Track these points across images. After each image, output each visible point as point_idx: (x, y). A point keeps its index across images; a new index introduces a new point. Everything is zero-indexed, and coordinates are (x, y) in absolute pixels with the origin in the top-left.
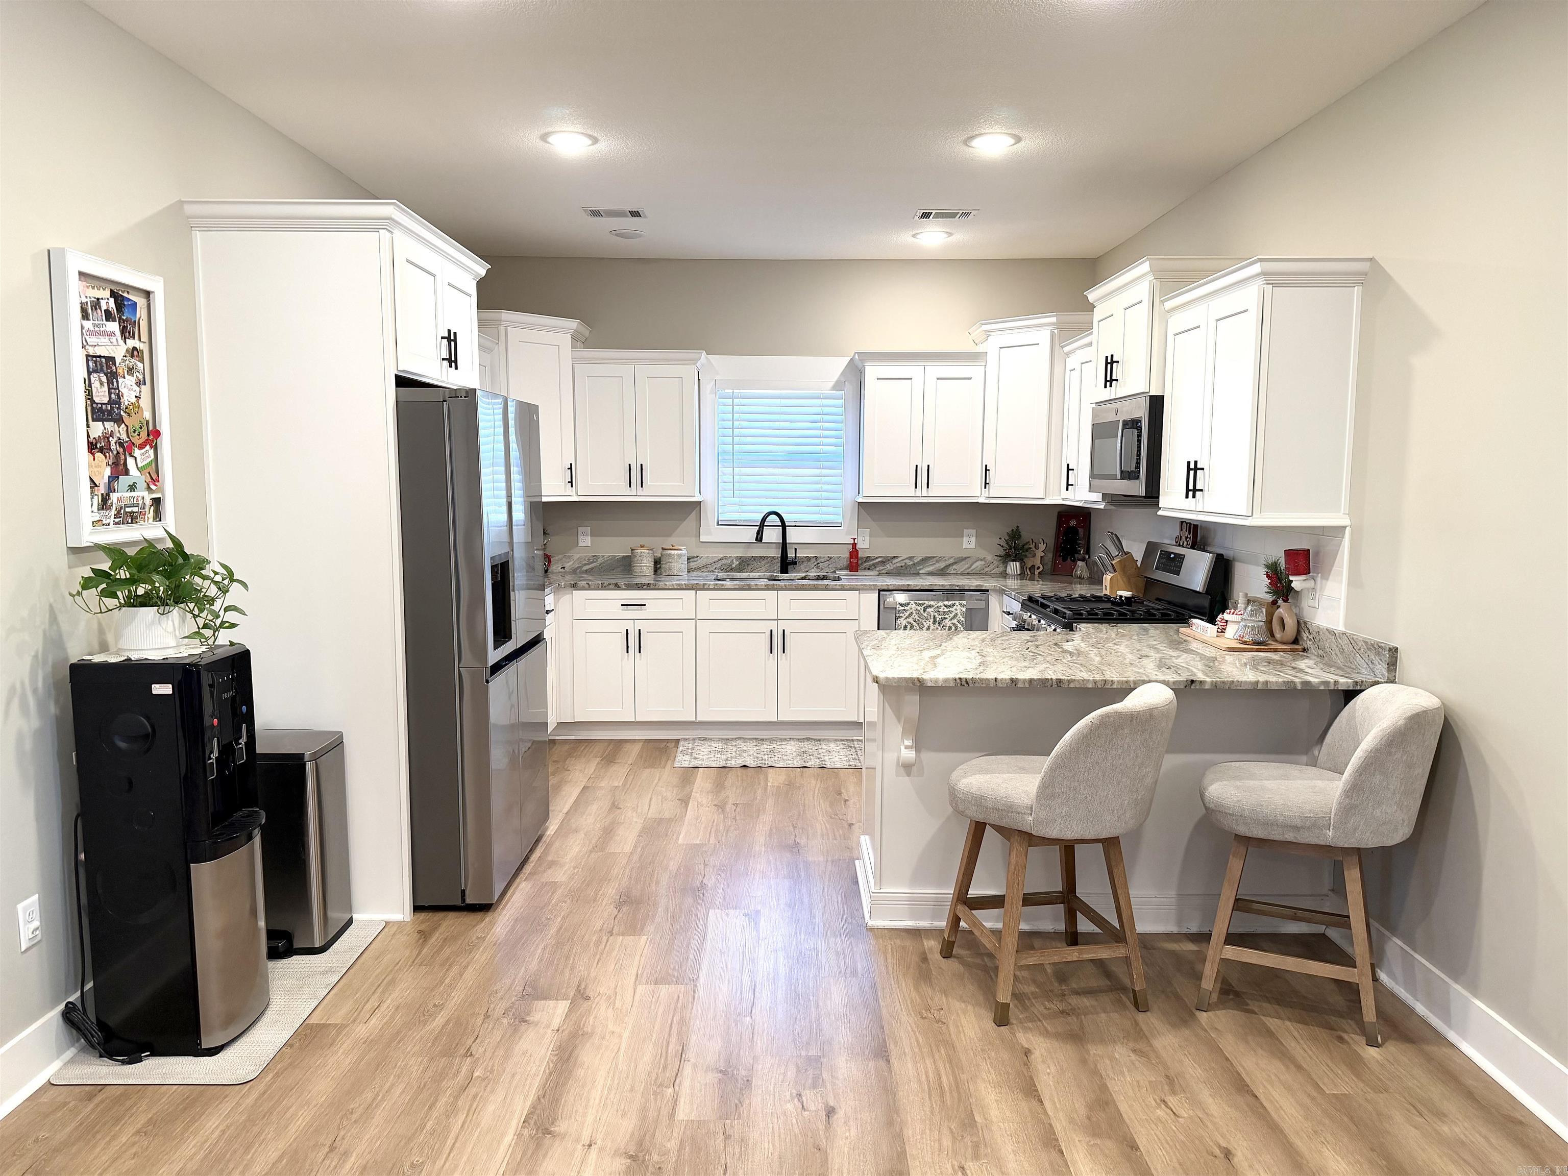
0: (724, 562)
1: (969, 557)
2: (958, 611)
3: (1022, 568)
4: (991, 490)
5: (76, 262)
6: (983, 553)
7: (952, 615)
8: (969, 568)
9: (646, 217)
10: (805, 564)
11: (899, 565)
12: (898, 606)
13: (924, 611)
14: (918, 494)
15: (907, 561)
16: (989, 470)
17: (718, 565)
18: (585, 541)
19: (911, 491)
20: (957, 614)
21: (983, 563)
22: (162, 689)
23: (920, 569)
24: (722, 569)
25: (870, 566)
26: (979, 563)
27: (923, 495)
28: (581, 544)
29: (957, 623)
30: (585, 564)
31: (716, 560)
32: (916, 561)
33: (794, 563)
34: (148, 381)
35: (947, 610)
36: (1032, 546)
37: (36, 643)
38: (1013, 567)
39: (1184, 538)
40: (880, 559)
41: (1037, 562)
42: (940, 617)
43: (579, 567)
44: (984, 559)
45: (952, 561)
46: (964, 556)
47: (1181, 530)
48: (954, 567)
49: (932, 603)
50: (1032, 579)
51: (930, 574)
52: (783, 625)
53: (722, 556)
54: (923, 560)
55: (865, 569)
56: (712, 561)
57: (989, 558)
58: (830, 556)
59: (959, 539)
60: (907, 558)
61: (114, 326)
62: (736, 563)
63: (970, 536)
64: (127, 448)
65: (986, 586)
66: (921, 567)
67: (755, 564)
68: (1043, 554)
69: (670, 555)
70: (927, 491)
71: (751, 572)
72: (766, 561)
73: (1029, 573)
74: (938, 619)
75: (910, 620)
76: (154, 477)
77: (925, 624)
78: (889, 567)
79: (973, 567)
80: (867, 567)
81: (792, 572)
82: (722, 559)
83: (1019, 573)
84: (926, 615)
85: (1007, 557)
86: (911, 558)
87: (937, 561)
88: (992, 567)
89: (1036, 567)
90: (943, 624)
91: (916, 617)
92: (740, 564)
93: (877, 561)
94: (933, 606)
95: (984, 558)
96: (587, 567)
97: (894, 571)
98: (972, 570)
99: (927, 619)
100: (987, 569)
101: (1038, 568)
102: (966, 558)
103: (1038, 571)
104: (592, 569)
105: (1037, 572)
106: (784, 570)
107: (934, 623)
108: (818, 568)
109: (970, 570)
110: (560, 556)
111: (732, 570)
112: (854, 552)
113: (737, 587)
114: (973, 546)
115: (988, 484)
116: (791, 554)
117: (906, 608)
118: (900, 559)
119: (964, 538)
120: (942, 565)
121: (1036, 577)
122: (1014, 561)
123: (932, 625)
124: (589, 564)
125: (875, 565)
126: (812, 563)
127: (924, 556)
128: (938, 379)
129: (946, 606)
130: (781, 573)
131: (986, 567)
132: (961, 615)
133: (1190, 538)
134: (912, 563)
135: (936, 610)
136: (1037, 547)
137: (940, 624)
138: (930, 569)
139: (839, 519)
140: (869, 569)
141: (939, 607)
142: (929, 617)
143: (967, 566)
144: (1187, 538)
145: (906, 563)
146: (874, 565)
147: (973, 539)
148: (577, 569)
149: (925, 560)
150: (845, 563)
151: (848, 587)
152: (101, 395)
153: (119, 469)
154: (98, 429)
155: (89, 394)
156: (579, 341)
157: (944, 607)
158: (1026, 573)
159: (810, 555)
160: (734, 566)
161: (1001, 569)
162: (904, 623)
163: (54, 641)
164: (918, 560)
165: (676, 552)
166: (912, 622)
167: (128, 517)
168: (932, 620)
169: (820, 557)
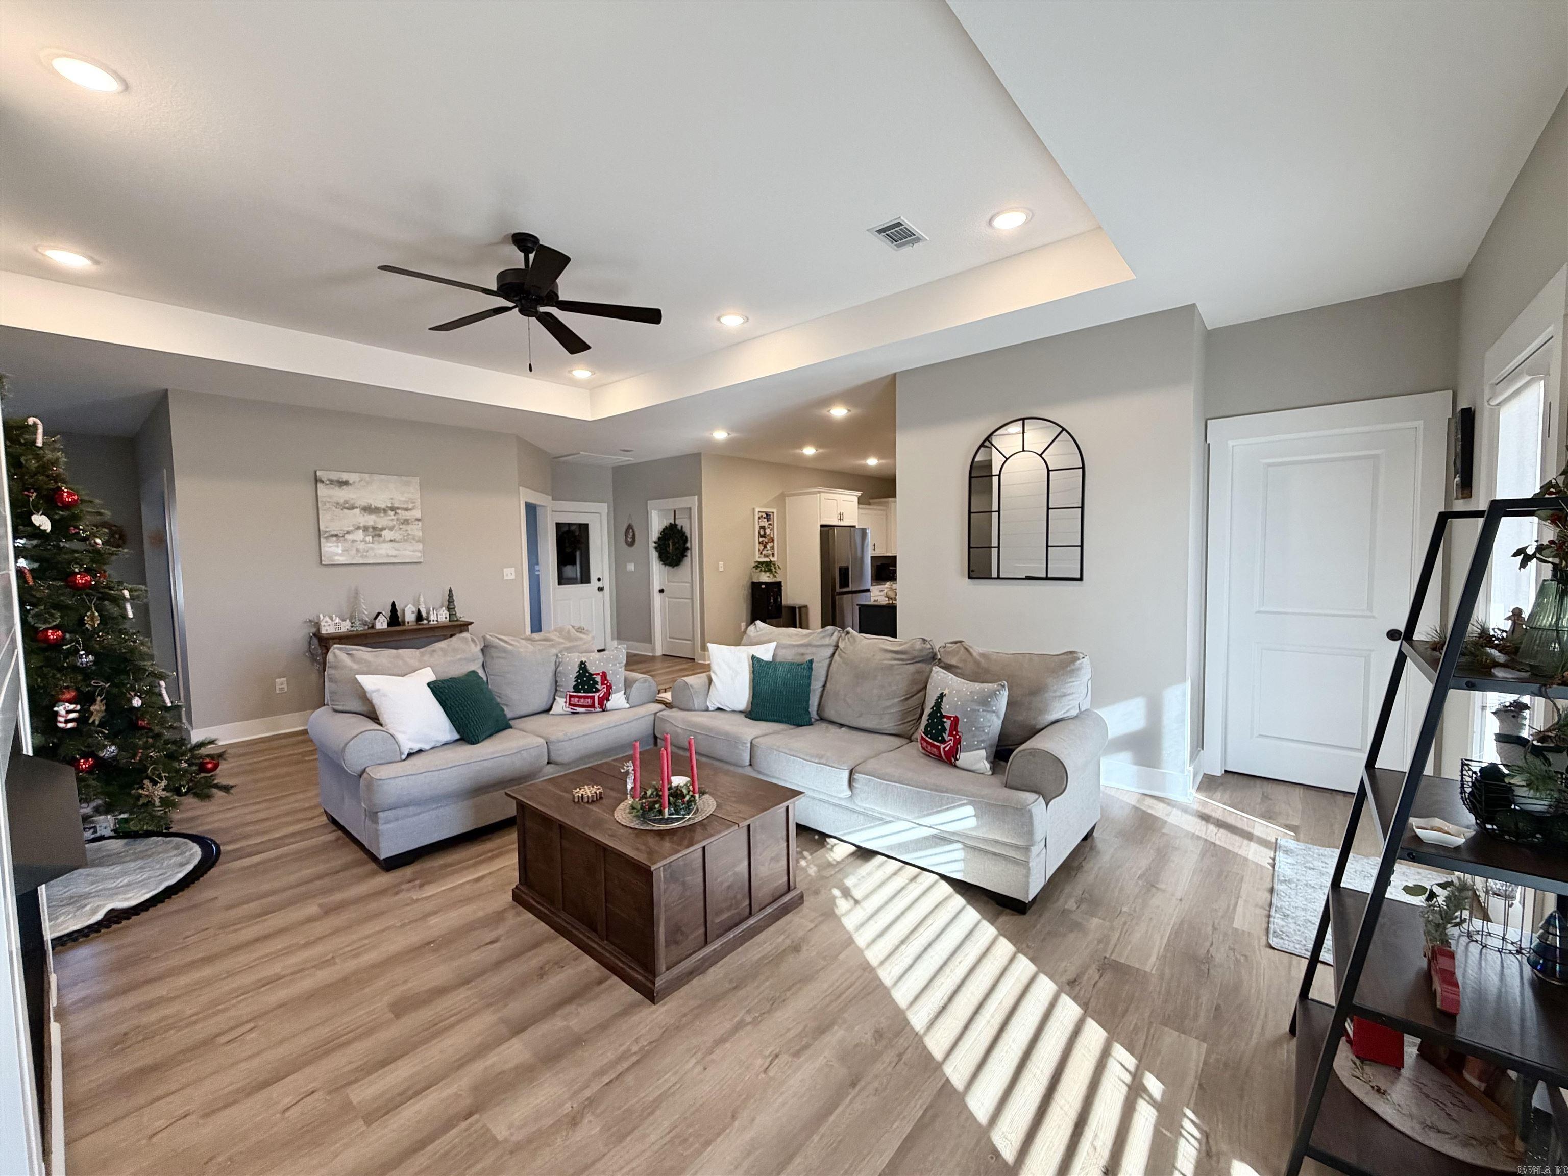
5: (757, 510)
22: (763, 587)
34: (772, 530)
37: (747, 579)
61: (765, 520)
64: (767, 543)
76: (773, 548)
152: (762, 533)
153: (765, 547)
154: (761, 540)
155: (759, 533)
163: (751, 578)
167: (766, 556)
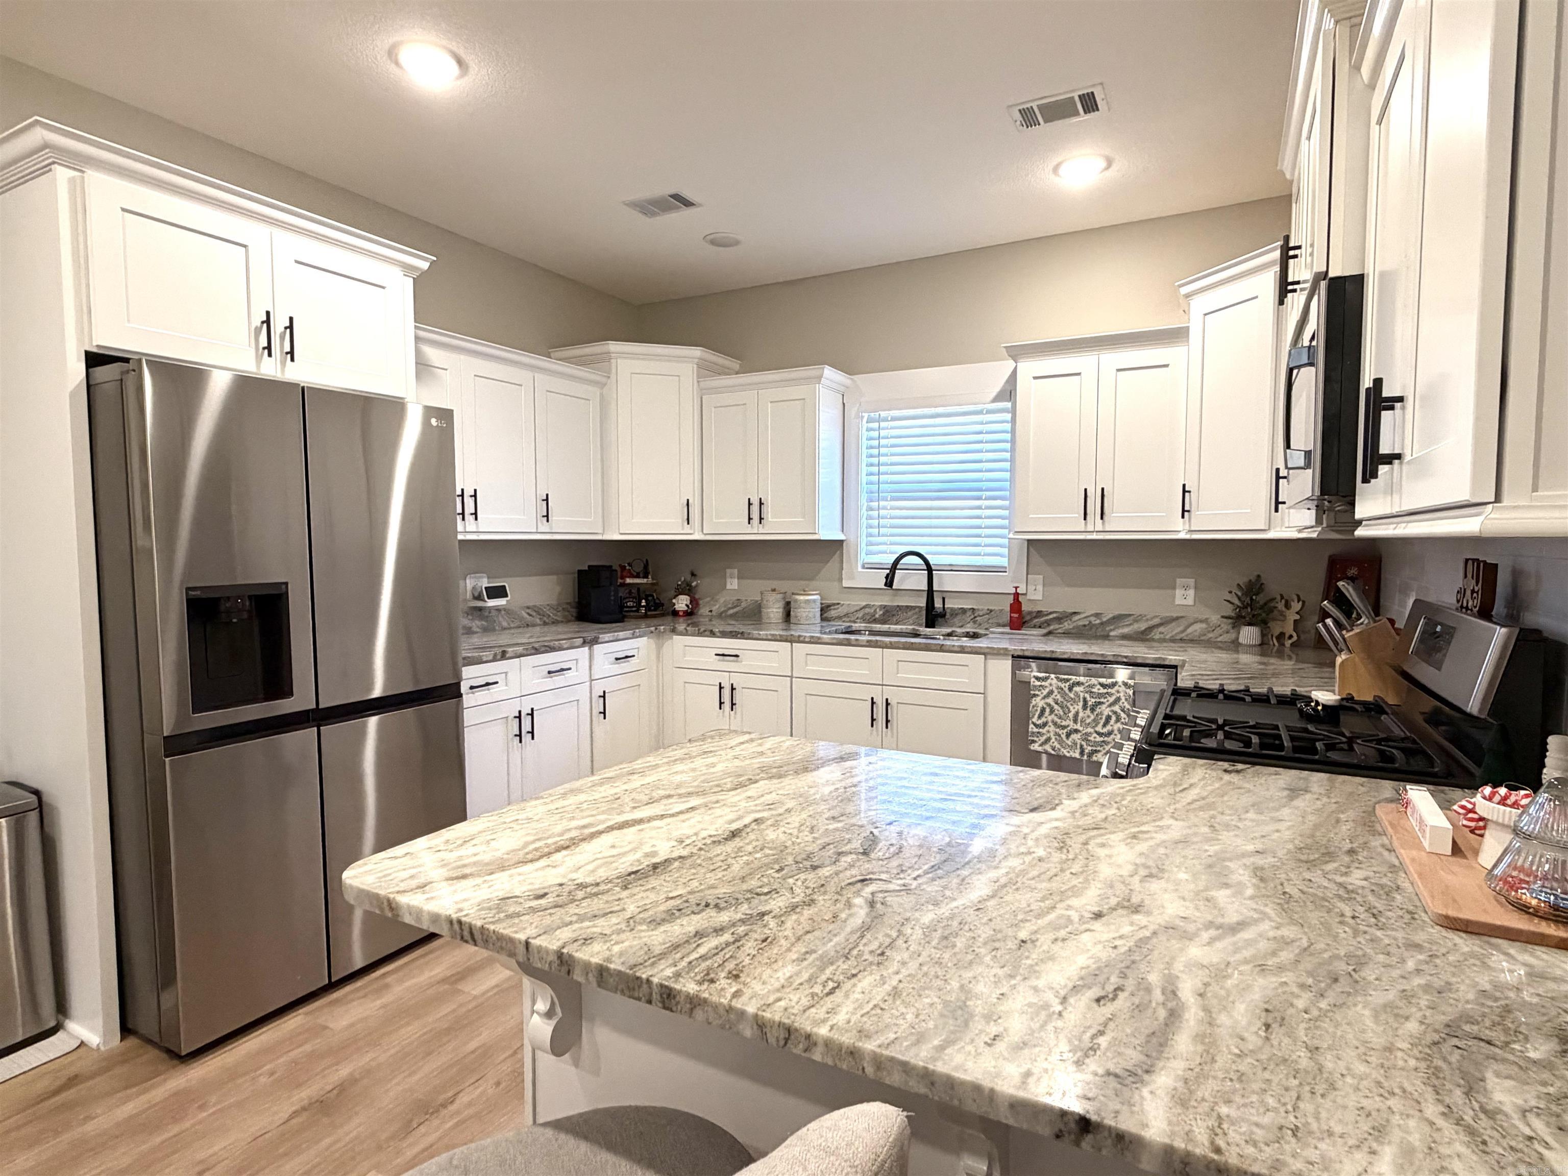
0: (867, 610)
1: (1182, 617)
2: (1122, 695)
3: (1263, 635)
4: (1193, 520)
6: (1206, 613)
7: (1111, 699)
8: (1183, 631)
9: (700, 205)
10: (959, 617)
11: (1081, 623)
12: (1033, 680)
13: (1070, 689)
14: (1090, 528)
15: (1092, 619)
16: (1189, 492)
17: (860, 615)
18: (733, 584)
19: (1081, 526)
20: (1118, 699)
21: (1204, 626)
23: (1111, 630)
24: (864, 620)
25: (1043, 623)
26: (1198, 627)
27: (1094, 530)
28: (729, 587)
29: (1119, 711)
30: (730, 608)
31: (858, 608)
32: (1105, 619)
33: (943, 615)
35: (1102, 691)
36: (1281, 606)
38: (1249, 634)
39: (1468, 593)
40: (1055, 615)
41: (1289, 629)
42: (1093, 700)
43: (725, 611)
44: (1205, 621)
45: (1156, 621)
46: (1175, 615)
47: (1466, 576)
48: (1161, 629)
49: (1082, 679)
50: (1280, 654)
51: (1124, 637)
52: (889, 693)
53: (864, 604)
54: (1114, 618)
55: (1035, 627)
56: (853, 610)
57: (1215, 618)
58: (991, 608)
59: (1169, 591)
60: (1092, 615)
62: (879, 613)
63: (1185, 588)
65: (1171, 660)
66: (1112, 627)
67: (902, 615)
68: (1298, 617)
69: (796, 601)
70: (1103, 524)
71: (896, 624)
72: (913, 612)
73: (1276, 644)
74: (1090, 703)
75: (1050, 700)
77: (1071, 708)
78: (1067, 625)
79: (1190, 630)
80: (1038, 624)
81: (941, 626)
82: (864, 607)
83: (1258, 642)
84: (1072, 695)
85: (1239, 620)
86: (1097, 615)
87: (1136, 621)
88: (1218, 631)
89: (1287, 636)
90: (1098, 710)
91: (1059, 697)
92: (884, 614)
93: (1051, 616)
94: (1083, 684)
95: (1207, 619)
96: (731, 612)
97: (1073, 631)
98: (1187, 635)
99: (1074, 701)
100: (1211, 635)
101: (1291, 637)
102: (1177, 618)
103: (1290, 642)
104: (737, 613)
105: (1288, 643)
106: (930, 623)
107: (1085, 707)
108: (975, 622)
109: (1183, 635)
110: (708, 599)
111: (875, 621)
112: (1016, 605)
113: (834, 641)
114: (1190, 601)
115: (1188, 511)
116: (938, 604)
117: (1043, 683)
118: (1083, 616)
119: (1177, 591)
120: (1143, 626)
121: (1287, 650)
122: (1250, 624)
123: (1081, 710)
124: (732, 608)
125: (1048, 623)
126: (969, 616)
127: (1117, 613)
128: (1118, 370)
129: (1102, 685)
130: (927, 626)
131: (1209, 632)
132: (1126, 700)
133: (1477, 593)
134: (1098, 621)
135: (1087, 689)
136: (1288, 606)
137: (1092, 710)
138: (1126, 630)
139: (1004, 562)
140: (1040, 627)
141: (1093, 686)
142: (1077, 699)
143: (1181, 628)
144: (1473, 591)
145: (1090, 622)
146: (1046, 622)
147: (1191, 592)
148: (721, 613)
149: (1117, 619)
150: (1006, 619)
151: (969, 650)
156: (706, 370)
157: (1099, 687)
158: (1271, 643)
159: (965, 607)
160: (877, 616)
161: (1232, 636)
162: (1041, 704)
164: (1108, 617)
165: (802, 598)
166: (1053, 703)
168: (1081, 704)
169: (978, 610)
